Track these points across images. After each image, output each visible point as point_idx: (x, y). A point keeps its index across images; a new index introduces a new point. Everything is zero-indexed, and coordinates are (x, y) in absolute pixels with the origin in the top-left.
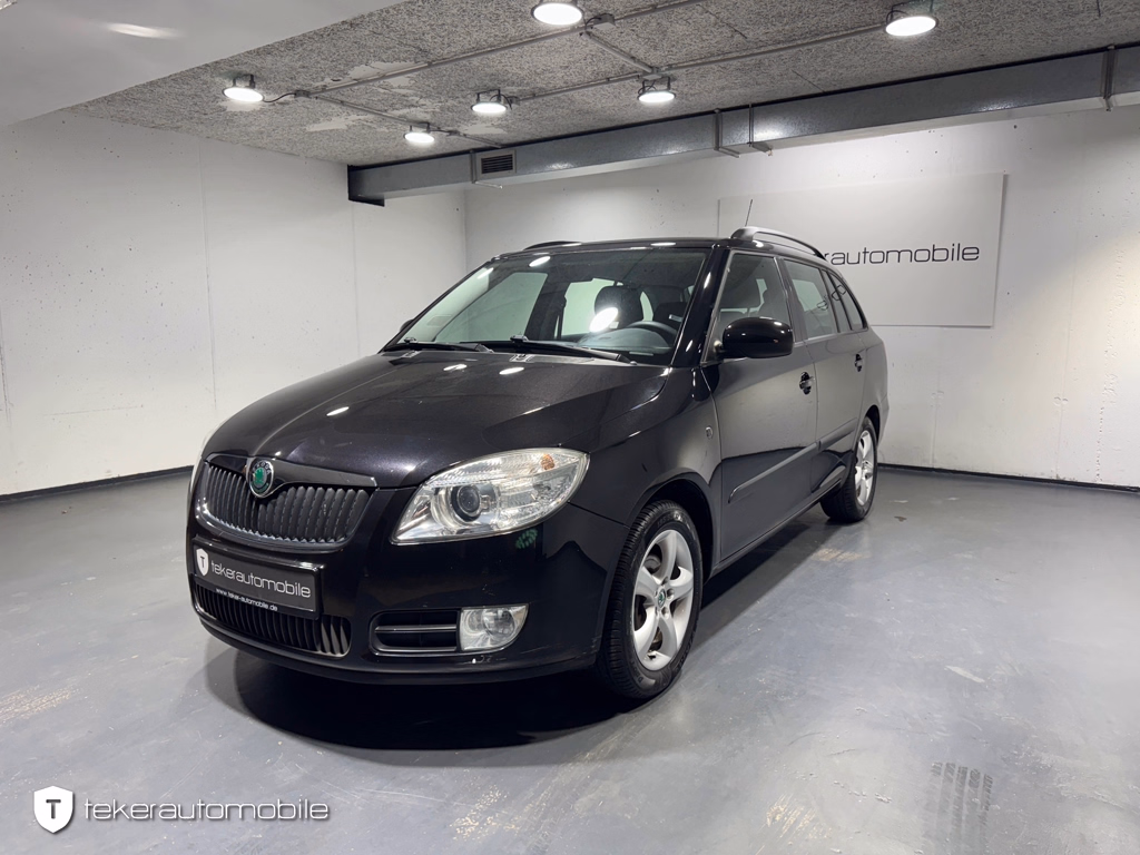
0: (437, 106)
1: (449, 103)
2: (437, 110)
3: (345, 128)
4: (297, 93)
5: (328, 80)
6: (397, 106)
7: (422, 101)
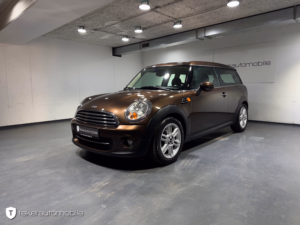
0: (127, 31)
1: (130, 30)
2: (128, 32)
3: (108, 38)
4: (95, 30)
5: (100, 26)
6: (119, 32)
7: (123, 30)
